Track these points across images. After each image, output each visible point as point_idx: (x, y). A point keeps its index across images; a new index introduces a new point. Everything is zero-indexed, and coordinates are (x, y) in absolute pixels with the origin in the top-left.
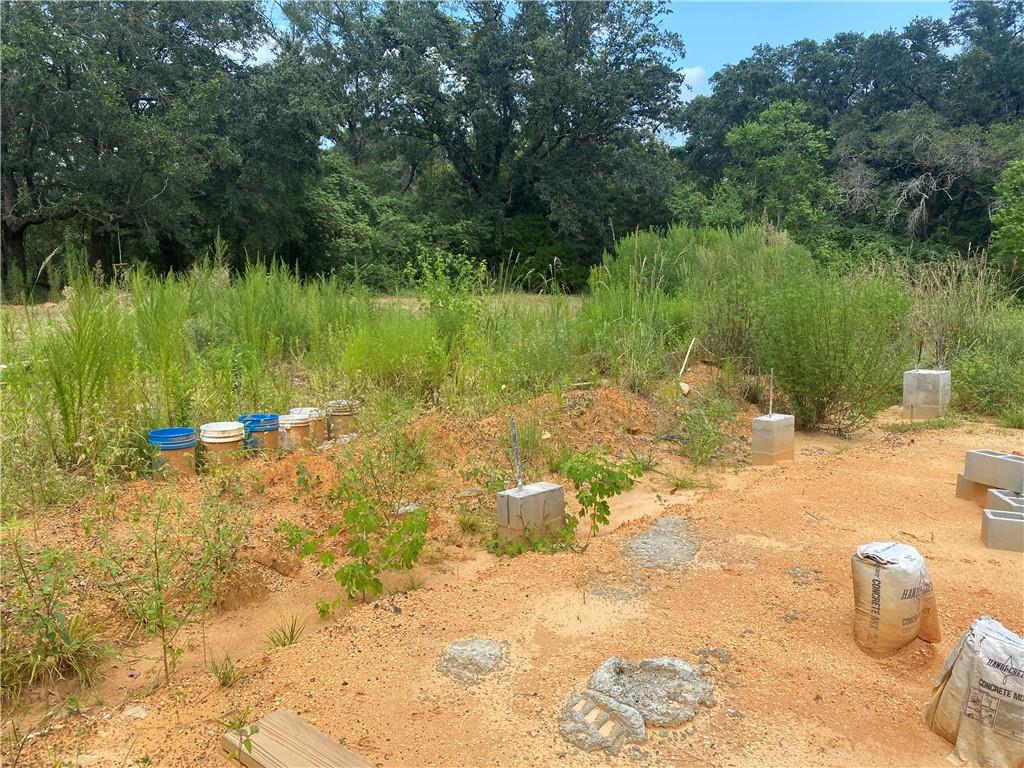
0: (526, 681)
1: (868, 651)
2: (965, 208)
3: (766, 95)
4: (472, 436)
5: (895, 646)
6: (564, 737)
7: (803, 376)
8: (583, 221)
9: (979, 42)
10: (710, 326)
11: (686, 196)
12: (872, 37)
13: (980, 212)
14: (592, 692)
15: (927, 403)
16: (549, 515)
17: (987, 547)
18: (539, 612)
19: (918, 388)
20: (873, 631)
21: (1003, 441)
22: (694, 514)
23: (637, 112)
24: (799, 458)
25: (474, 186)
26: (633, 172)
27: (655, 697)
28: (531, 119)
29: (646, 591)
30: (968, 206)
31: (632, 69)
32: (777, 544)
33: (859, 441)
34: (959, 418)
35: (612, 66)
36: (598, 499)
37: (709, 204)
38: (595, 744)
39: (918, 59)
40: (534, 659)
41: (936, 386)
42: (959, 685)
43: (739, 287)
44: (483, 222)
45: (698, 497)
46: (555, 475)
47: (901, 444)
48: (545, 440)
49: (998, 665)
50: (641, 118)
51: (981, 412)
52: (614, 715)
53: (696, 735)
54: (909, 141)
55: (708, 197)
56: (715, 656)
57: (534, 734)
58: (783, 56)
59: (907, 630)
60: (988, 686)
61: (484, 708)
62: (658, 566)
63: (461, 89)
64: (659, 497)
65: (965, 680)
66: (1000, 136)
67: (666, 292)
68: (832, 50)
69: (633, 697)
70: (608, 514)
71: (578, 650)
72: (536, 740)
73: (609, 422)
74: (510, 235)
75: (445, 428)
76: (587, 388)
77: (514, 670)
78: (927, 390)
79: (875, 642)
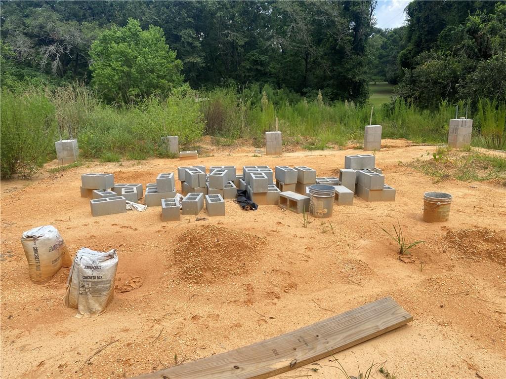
1: (38, 282)
5: (52, 275)
13: (85, 65)
15: (69, 156)
17: (94, 216)
19: (63, 149)
20: (38, 272)
21: (102, 168)
24: (3, 195)
30: (80, 61)
33: (36, 180)
34: (84, 161)
41: (71, 147)
42: (75, 282)
47: (56, 178)
49: (89, 267)
51: (93, 157)
59: (55, 266)
60: (86, 278)
65: (77, 279)
66: (87, 28)
78: (67, 150)
79: (40, 277)
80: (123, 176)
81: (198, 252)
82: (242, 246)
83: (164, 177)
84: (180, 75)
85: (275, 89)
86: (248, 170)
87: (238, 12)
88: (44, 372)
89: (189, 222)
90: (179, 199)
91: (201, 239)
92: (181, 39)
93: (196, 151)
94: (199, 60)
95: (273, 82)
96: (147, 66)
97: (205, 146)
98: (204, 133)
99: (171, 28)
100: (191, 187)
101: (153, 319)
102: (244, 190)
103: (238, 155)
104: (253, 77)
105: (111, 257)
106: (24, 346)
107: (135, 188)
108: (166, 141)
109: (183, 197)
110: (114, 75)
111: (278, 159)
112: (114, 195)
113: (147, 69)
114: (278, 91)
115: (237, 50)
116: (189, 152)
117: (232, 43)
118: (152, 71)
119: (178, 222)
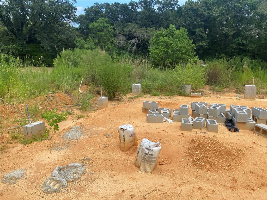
0: (32, 179)
1: (123, 151)
2: (144, 47)
3: (99, 16)
4: (15, 110)
5: (129, 148)
6: (43, 192)
7: (109, 87)
8: (51, 47)
9: (145, 9)
10: (87, 75)
11: (80, 41)
12: (122, 4)
13: (147, 48)
14: (52, 177)
15: (137, 92)
16: (40, 131)
17: (148, 122)
18: (36, 158)
19: (135, 88)
20: (124, 146)
21: (151, 99)
22: (83, 124)
23: (64, 17)
24: (109, 107)
25: (15, 34)
26: (64, 34)
27: (70, 174)
28: (32, 16)
29: (68, 147)
31: (62, 5)
32: (103, 129)
33: (123, 102)
34: (143, 95)
35: (56, 3)
36: (55, 124)
37: (86, 43)
38: (53, 191)
39: (132, 11)
40: (34, 172)
42: (140, 155)
43: (93, 65)
44: (19, 45)
45: (84, 119)
46: (43, 119)
47: (131, 101)
48: (40, 109)
49: (147, 149)
50: (66, 19)
51: (148, 93)
52: (58, 182)
53: (81, 181)
54: (132, 30)
55: (85, 42)
56: (86, 160)
57: (34, 193)
58: (102, 6)
59: (131, 144)
60: (145, 154)
61: (18, 190)
62: (72, 140)
63: (7, 4)
64: (73, 121)
65: (141, 153)
66: (150, 31)
67: (75, 66)
68: (113, 6)
69: (64, 176)
70: (58, 127)
71: (48, 166)
72: (35, 195)
73: (60, 102)
74: (28, 50)
75: (5, 109)
76: (53, 93)
77: (28, 177)
78: (137, 89)
79: (124, 148)
80: (162, 104)
81: (202, 152)
82: (229, 153)
83: (184, 107)
84: (194, 52)
85: (251, 59)
86: (234, 108)
87: (230, 16)
88: (125, 195)
89: (196, 133)
90: (191, 120)
91: (204, 144)
92: (195, 33)
93: (201, 94)
94: (204, 44)
95: (250, 56)
96: (177, 48)
97: (205, 91)
98: (206, 84)
99: (191, 28)
100: (198, 114)
101: (176, 183)
102: (230, 119)
103: (225, 97)
104: (237, 53)
105: (158, 145)
106: (117, 180)
107: (168, 111)
108: (184, 87)
109: (193, 119)
110: (160, 53)
111: (253, 102)
112: (158, 113)
113: (176, 49)
114: (254, 61)
115: (228, 37)
116: (197, 94)
117: (226, 34)
118: (179, 51)
119: (190, 132)
